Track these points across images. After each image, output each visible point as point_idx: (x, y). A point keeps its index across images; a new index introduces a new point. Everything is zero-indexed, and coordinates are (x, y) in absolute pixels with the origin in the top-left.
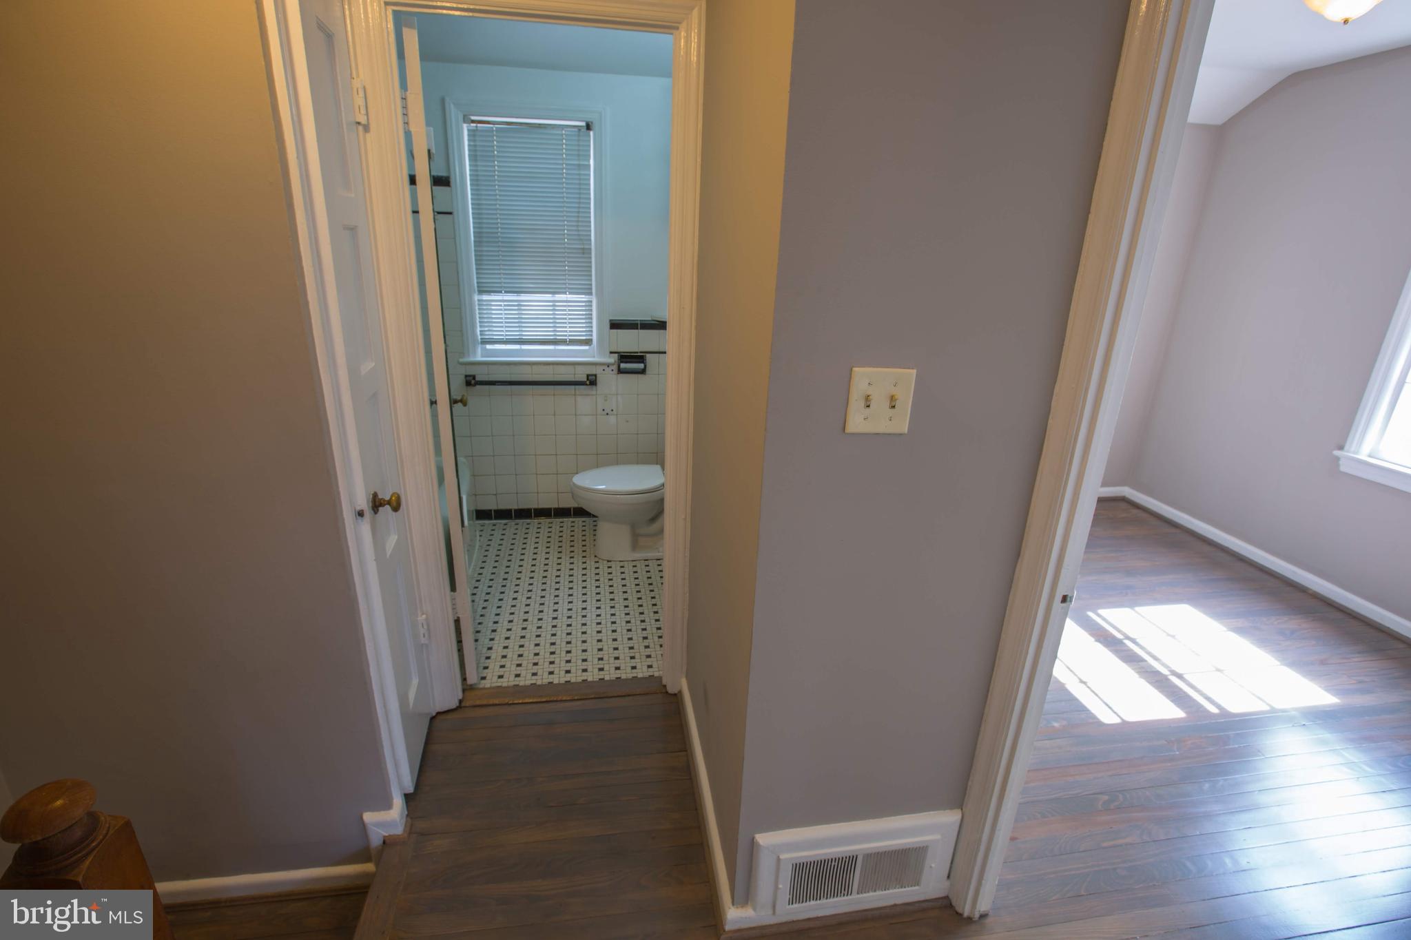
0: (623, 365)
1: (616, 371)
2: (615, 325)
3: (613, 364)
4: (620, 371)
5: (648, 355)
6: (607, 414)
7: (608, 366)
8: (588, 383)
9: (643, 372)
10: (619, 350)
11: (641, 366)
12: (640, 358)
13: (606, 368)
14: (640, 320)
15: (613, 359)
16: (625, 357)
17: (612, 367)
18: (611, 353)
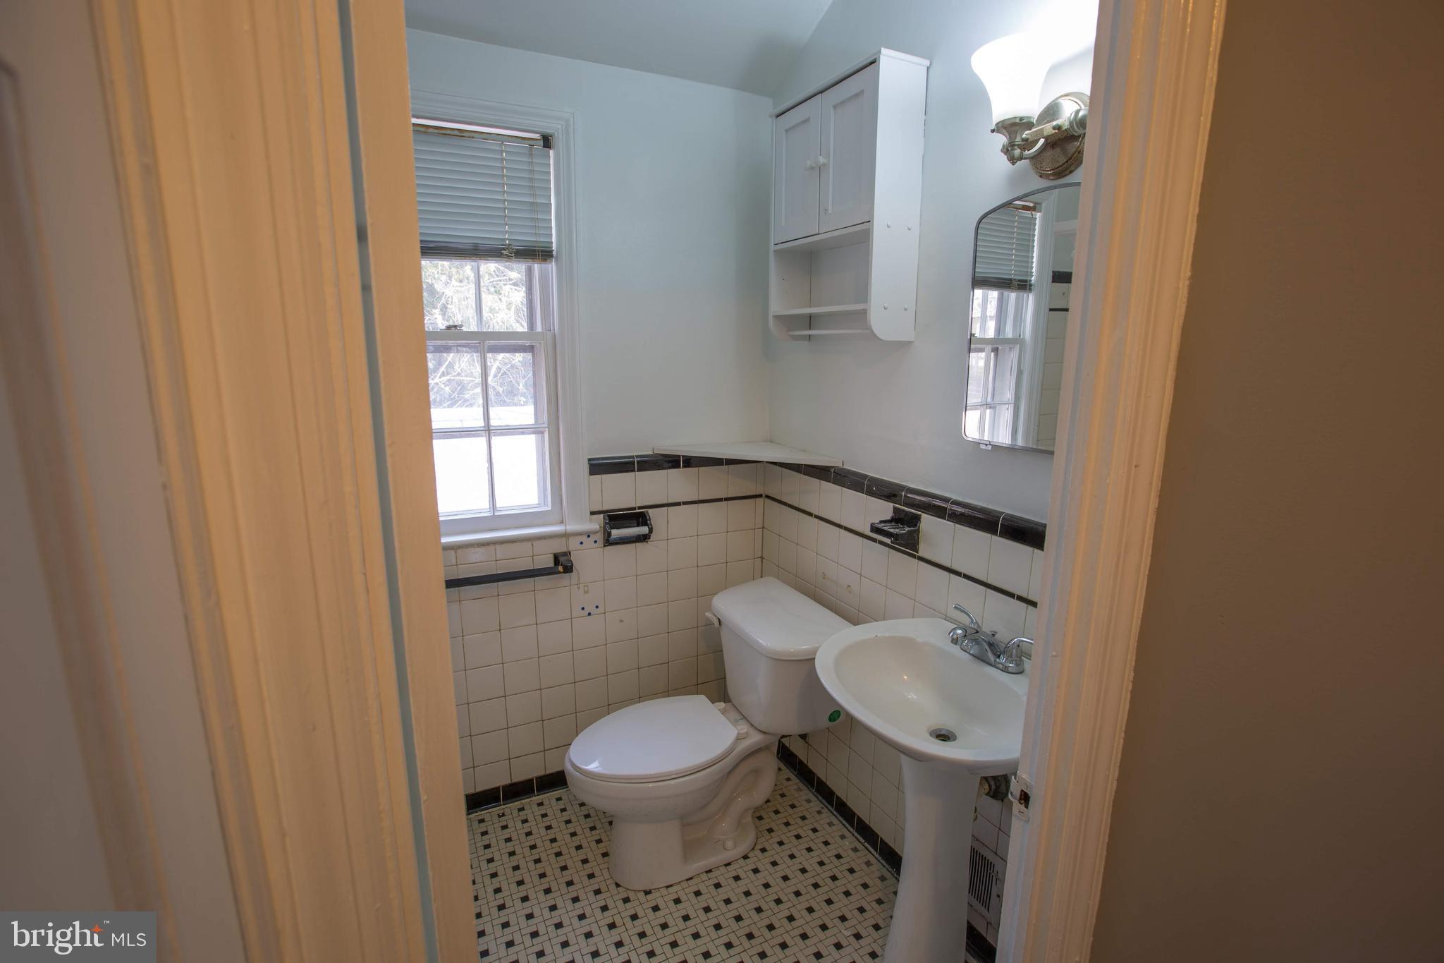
0: (616, 533)
1: (601, 542)
2: (598, 467)
3: (595, 532)
4: (608, 542)
5: (650, 511)
6: (589, 614)
7: (589, 536)
8: (561, 569)
9: (644, 538)
10: (605, 508)
11: (644, 530)
12: (638, 517)
13: (584, 539)
14: (637, 457)
15: (596, 524)
16: (616, 518)
17: (593, 538)
18: (593, 513)
